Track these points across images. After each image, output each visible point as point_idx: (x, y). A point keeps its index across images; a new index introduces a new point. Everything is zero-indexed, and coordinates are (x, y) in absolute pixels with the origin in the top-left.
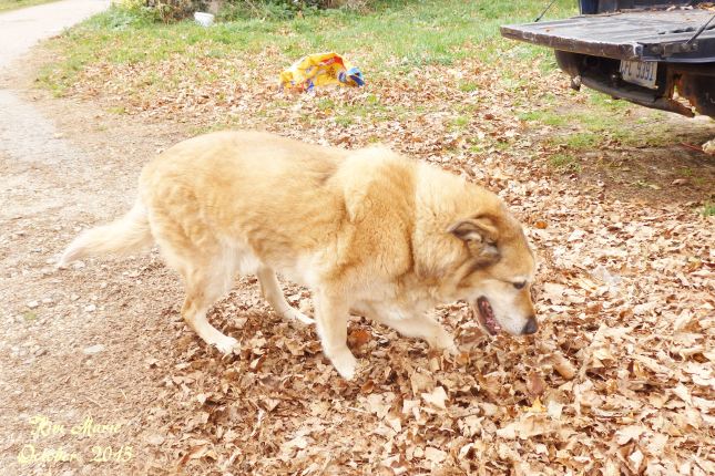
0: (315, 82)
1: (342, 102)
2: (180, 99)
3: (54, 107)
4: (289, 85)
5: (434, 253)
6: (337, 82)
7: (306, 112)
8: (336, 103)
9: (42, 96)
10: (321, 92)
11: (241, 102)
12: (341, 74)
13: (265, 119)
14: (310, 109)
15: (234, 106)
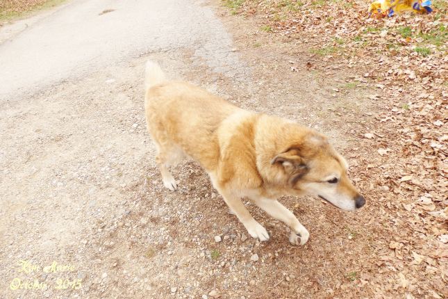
0: (394, 9)
1: (419, 31)
2: (303, 20)
3: (230, 22)
4: (376, 12)
5: (270, 173)
6: (410, 9)
7: (391, 38)
8: (413, 30)
9: (226, 13)
10: (400, 18)
11: (343, 26)
12: (416, 4)
13: (361, 43)
14: (394, 36)
15: (338, 30)
